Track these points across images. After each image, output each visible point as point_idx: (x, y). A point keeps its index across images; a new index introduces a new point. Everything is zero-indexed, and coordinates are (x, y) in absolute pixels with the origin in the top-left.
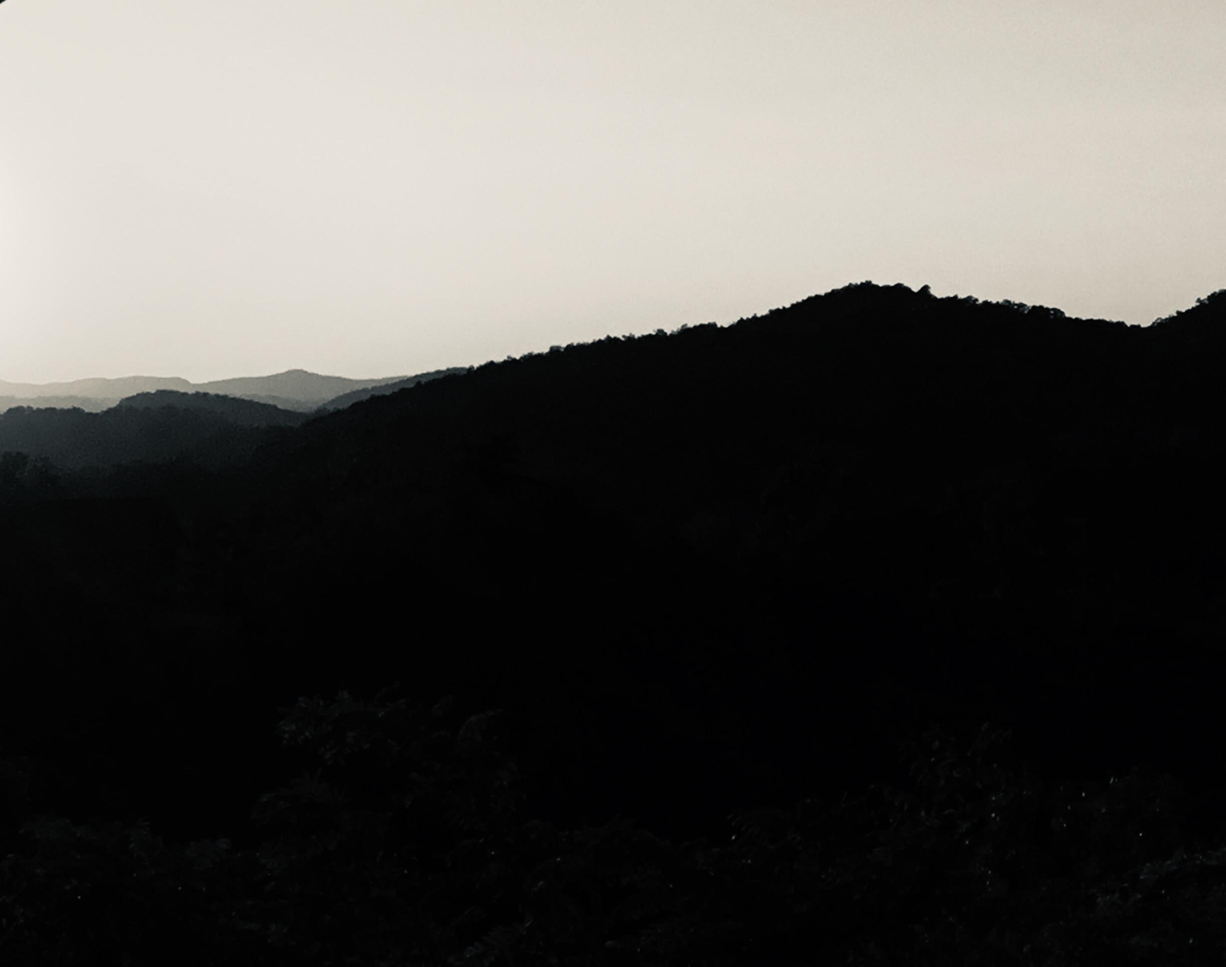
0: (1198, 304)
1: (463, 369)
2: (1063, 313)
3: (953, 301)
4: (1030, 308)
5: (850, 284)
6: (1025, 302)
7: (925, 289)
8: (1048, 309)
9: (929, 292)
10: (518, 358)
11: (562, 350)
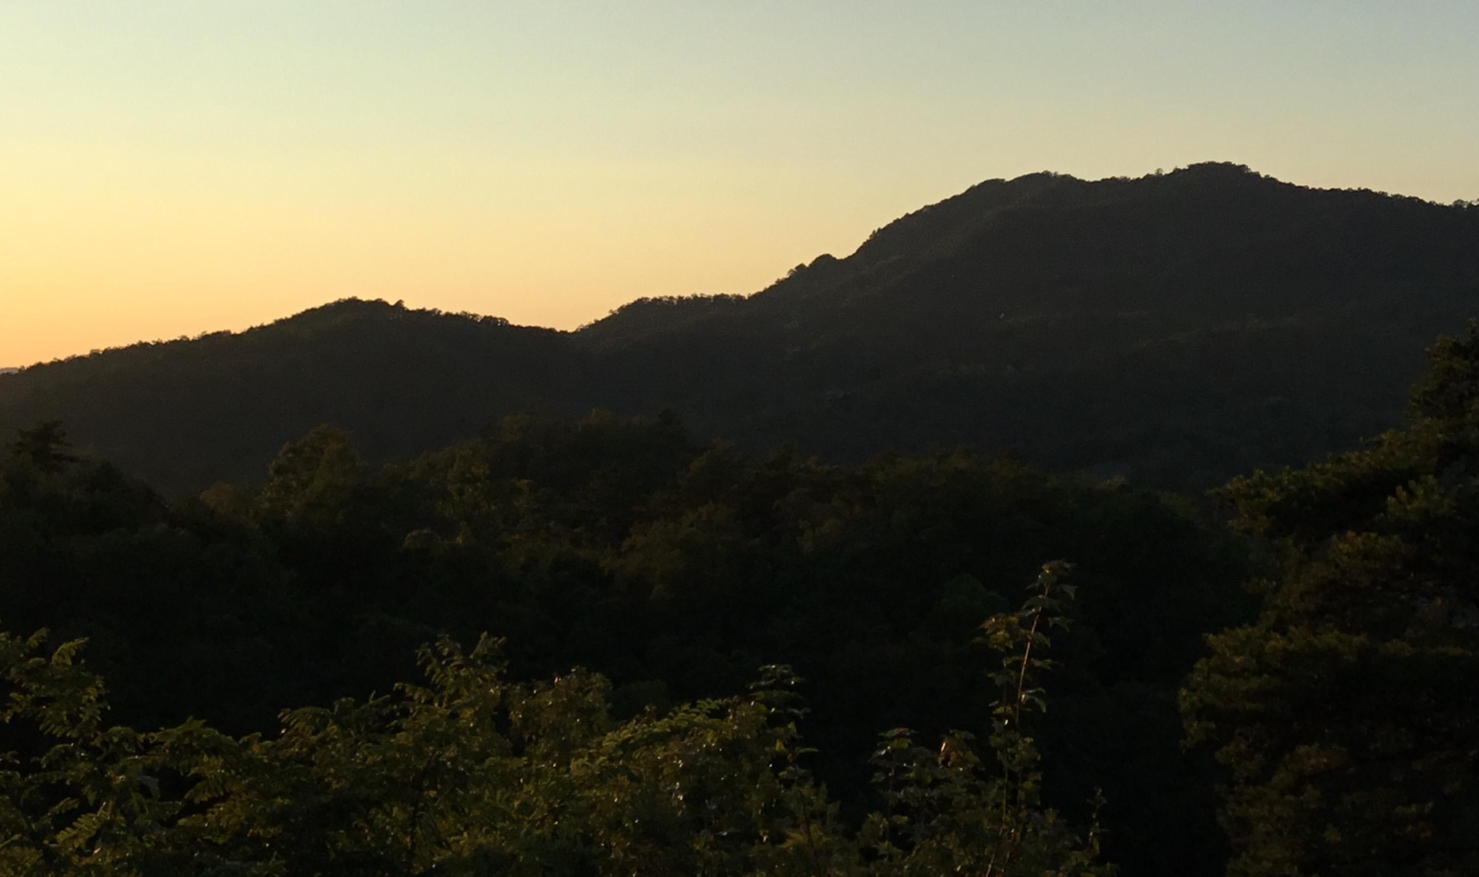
0: (611, 314)
1: (15, 369)
2: (507, 321)
3: (422, 312)
4: (483, 318)
5: (340, 299)
6: (477, 313)
7: (399, 303)
8: (496, 318)
9: (403, 305)
10: (62, 359)
11: (101, 353)
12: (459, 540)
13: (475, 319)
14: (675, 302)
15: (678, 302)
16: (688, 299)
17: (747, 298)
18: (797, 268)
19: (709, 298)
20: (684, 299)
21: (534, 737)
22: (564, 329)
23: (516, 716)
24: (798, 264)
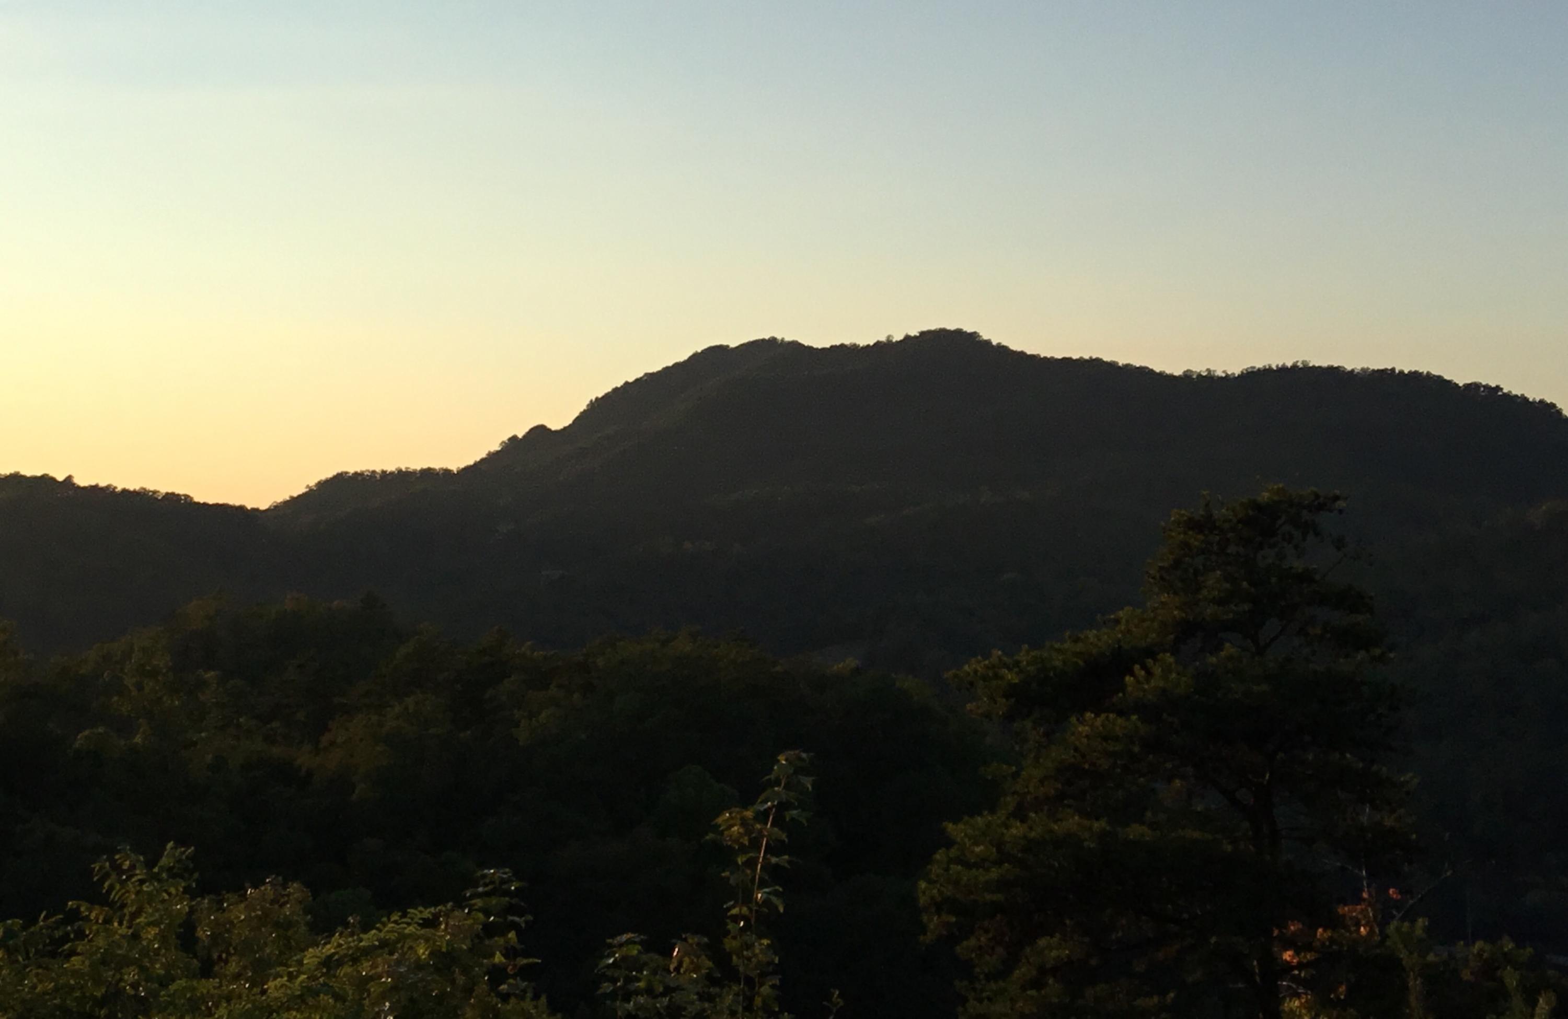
0: (308, 490)
2: (192, 498)
3: (95, 488)
4: (164, 494)
6: (158, 489)
7: (69, 478)
8: (178, 495)
9: (73, 481)
12: (138, 739)
13: (155, 496)
14: (378, 476)
15: (381, 476)
16: (392, 473)
17: (456, 472)
18: (510, 439)
19: (414, 473)
20: (388, 473)
21: (224, 956)
22: (255, 506)
23: (204, 933)
24: (510, 435)
